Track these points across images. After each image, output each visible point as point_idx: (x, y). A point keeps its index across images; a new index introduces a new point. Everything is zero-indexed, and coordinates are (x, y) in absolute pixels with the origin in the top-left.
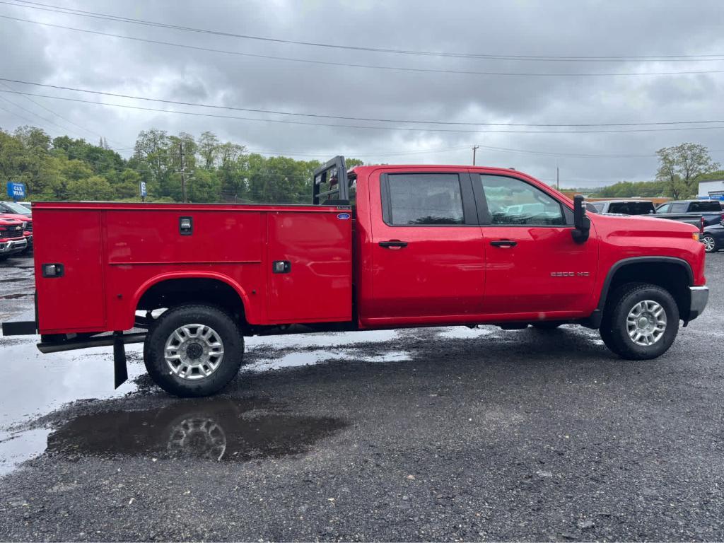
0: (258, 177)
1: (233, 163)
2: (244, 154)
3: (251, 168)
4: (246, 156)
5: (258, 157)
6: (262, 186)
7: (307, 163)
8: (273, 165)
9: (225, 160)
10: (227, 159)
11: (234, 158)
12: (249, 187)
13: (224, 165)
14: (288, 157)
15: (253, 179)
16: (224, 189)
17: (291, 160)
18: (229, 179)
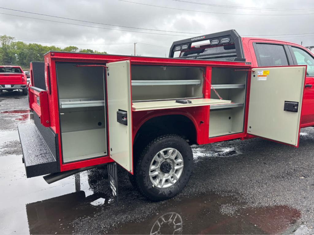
0: (22, 54)
1: (8, 46)
2: (14, 41)
3: (19, 48)
4: (15, 43)
5: (22, 43)
6: (25, 58)
7: (49, 47)
8: (31, 48)
9: (3, 44)
10: (5, 44)
11: (9, 43)
12: (18, 59)
13: (3, 47)
14: (38, 44)
15: (20, 55)
16: (4, 59)
17: (40, 45)
18: (7, 54)
